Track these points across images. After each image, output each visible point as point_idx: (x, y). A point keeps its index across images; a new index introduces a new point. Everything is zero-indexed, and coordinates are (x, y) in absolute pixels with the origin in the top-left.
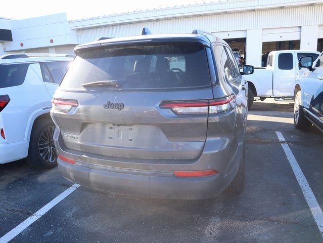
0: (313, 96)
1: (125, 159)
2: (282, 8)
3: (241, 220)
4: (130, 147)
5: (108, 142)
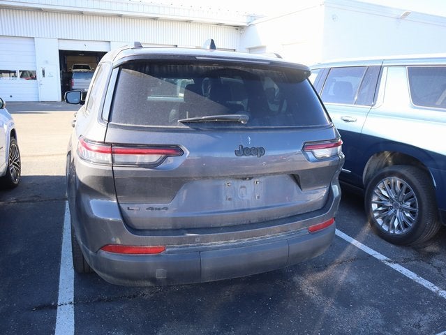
1: (251, 225)
2: (155, 19)
3: (319, 271)
4: (258, 206)
5: (227, 205)
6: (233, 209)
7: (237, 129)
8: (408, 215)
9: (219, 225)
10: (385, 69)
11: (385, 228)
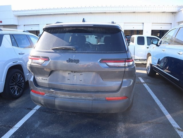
0: (159, 59)
1: (77, 91)
2: (134, 12)
3: (134, 123)
4: (80, 84)
5: (67, 82)
6: (70, 83)
7: (70, 52)
9: (64, 89)
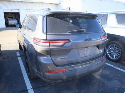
8: (118, 54)
10: (109, 15)
11: (111, 58)
